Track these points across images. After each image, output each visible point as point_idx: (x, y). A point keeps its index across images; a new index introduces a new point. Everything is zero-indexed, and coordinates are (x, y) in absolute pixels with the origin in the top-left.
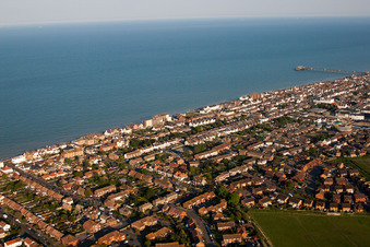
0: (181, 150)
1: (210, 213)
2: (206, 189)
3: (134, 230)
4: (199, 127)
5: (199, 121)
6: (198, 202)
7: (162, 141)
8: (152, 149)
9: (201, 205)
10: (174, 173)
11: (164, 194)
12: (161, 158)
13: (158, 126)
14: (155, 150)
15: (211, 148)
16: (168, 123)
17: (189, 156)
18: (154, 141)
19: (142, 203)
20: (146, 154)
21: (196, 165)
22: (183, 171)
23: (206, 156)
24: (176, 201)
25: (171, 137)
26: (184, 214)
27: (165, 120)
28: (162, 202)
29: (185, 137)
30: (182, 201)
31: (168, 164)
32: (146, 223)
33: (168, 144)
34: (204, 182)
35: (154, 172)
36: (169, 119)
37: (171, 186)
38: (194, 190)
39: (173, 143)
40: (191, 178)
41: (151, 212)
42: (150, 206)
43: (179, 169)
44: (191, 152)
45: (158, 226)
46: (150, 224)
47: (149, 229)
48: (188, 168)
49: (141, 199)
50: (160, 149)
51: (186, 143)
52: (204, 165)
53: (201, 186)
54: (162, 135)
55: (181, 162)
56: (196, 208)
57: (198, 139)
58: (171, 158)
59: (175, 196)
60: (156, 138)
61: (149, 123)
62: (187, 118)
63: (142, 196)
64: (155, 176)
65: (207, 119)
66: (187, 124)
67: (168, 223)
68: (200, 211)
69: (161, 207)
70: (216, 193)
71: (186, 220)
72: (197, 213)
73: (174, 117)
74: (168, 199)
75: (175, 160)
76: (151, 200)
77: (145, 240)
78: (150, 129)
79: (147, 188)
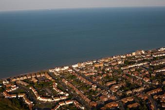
0: (148, 67)
1: (159, 98)
2: (158, 87)
3: (122, 102)
4: (157, 57)
5: (157, 54)
6: (154, 92)
7: (139, 62)
8: (134, 66)
9: (155, 94)
10: (143, 78)
11: (138, 87)
12: (138, 70)
13: (138, 55)
14: (136, 66)
15: (162, 68)
16: (142, 54)
17: (151, 70)
18: (135, 62)
19: (127, 90)
20: (131, 68)
21: (154, 75)
22: (148, 77)
23: (159, 71)
24: (143, 91)
25: (144, 61)
26: (146, 97)
27: (141, 53)
28: (137, 91)
29: (150, 61)
30: (146, 91)
31: (141, 73)
32: (128, 100)
33: (142, 64)
34: (157, 84)
35: (134, 76)
36: (143, 53)
37: (141, 84)
38: (152, 87)
39: (144, 64)
40: (151, 81)
41: (131, 95)
42: (131, 92)
43: (146, 76)
44: (152, 69)
45: (134, 102)
46: (130, 100)
47: (129, 103)
48: (150, 76)
49: (127, 88)
50: (138, 66)
51: (151, 64)
52: (158, 75)
53: (156, 85)
54: (139, 60)
55: (147, 73)
56: (152, 95)
57: (156, 63)
58: (143, 71)
59: (143, 89)
60: (137, 61)
61: (134, 54)
62: (152, 52)
63: (128, 87)
64: (135, 78)
65: (161, 54)
66: (152, 55)
67: (138, 101)
68: (154, 97)
69: (136, 93)
70: (163, 89)
71: (147, 100)
72: (153, 97)
73: (145, 52)
74: (140, 90)
75: (145, 72)
76: (131, 89)
77: (127, 107)
78: (134, 57)
79: (130, 84)
